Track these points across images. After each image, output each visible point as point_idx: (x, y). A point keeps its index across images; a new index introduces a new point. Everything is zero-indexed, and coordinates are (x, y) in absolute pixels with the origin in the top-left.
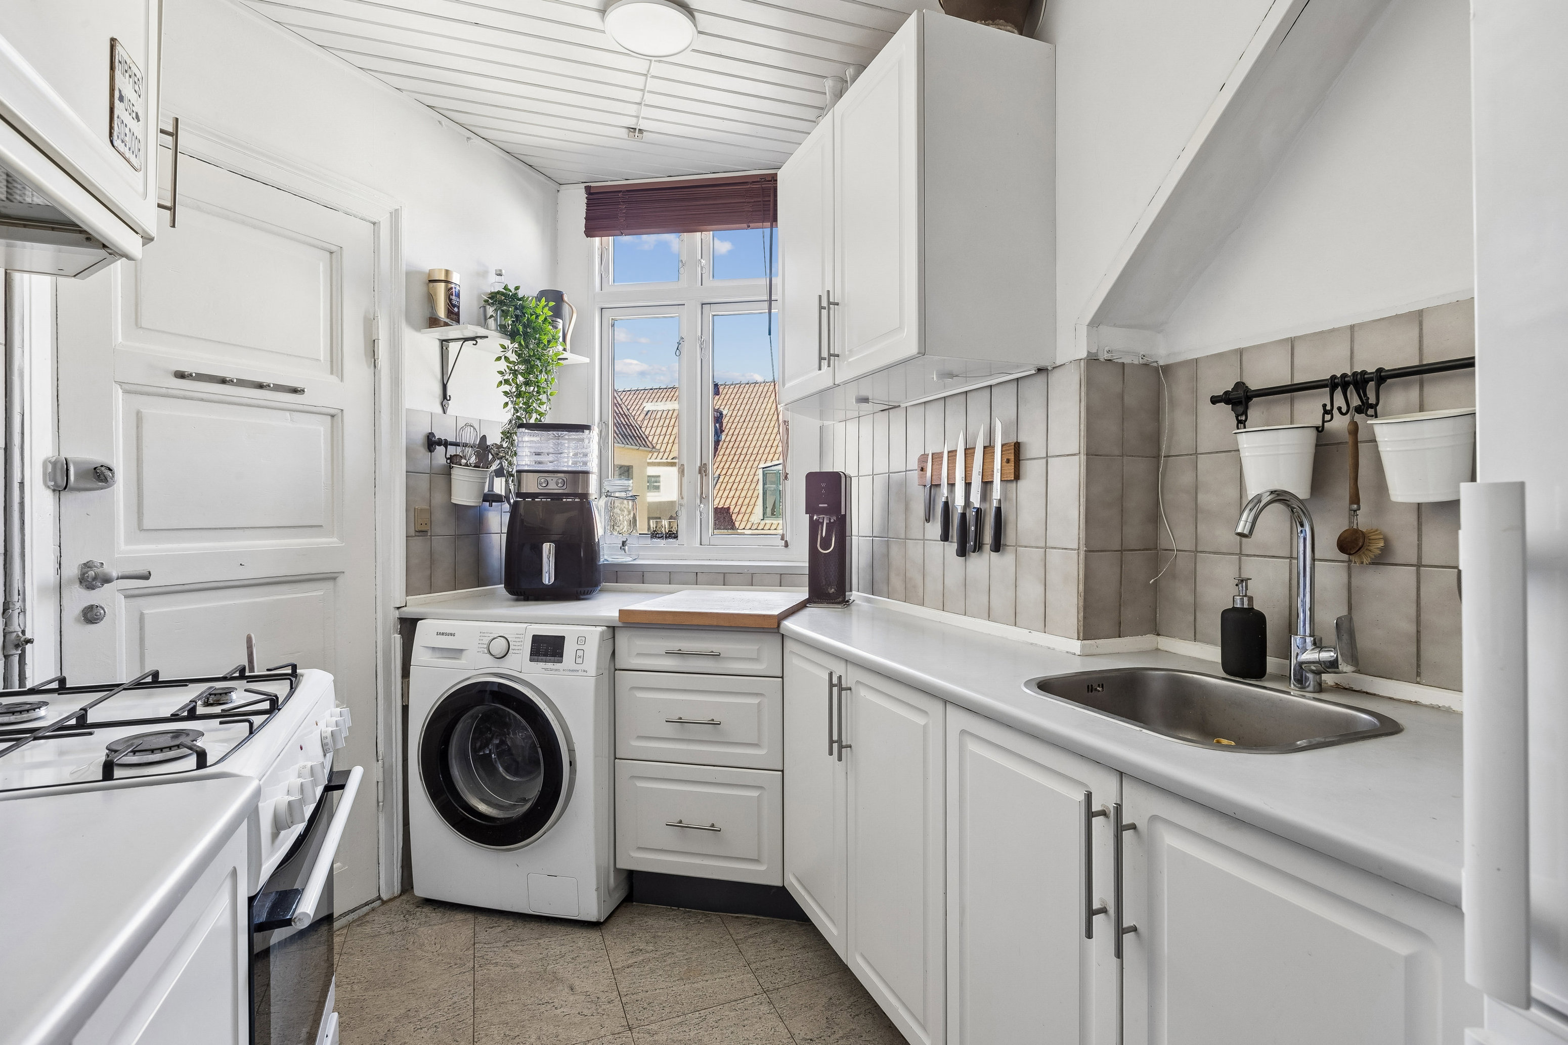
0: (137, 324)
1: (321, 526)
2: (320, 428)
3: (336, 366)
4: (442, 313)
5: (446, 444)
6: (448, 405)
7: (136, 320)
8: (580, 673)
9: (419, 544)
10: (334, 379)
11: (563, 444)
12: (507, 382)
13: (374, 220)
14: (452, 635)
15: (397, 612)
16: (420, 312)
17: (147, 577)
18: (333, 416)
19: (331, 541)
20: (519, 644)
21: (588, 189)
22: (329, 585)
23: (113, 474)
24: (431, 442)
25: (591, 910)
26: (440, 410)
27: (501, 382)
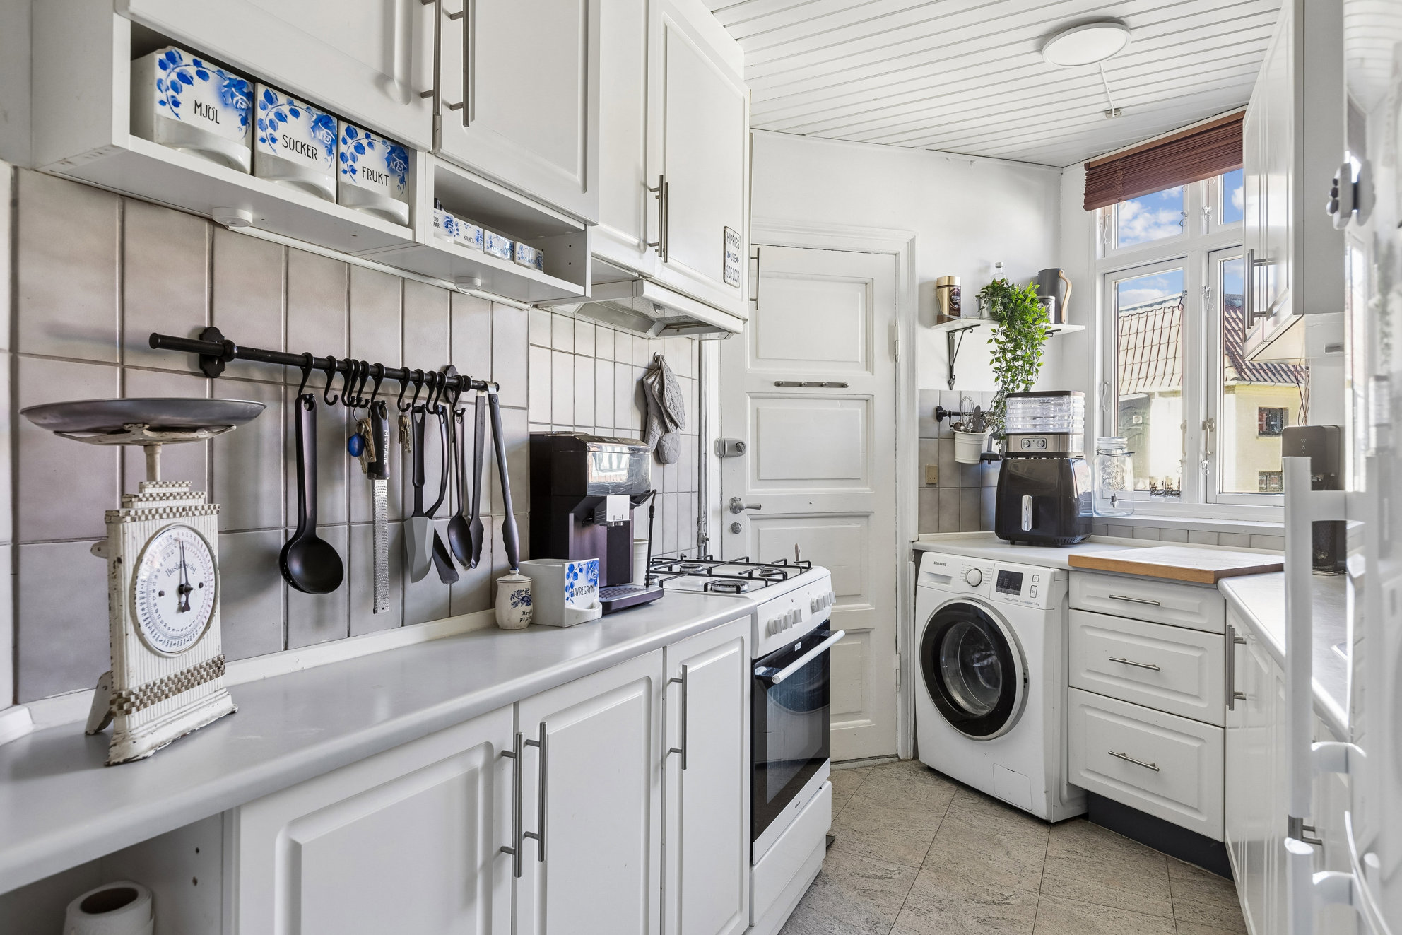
0: (757, 357)
1: (859, 479)
2: (858, 409)
3: (869, 365)
4: (946, 312)
5: (950, 414)
6: (954, 382)
7: (756, 355)
8: (1033, 606)
9: (929, 493)
10: (868, 374)
11: (1049, 409)
12: (998, 360)
13: (895, 252)
14: (944, 565)
15: (912, 545)
16: (930, 313)
17: (759, 508)
18: (867, 400)
19: (865, 489)
20: (988, 576)
21: (1087, 166)
22: (864, 520)
23: (744, 447)
24: (940, 414)
25: (1041, 808)
26: (947, 387)
27: (993, 360)
